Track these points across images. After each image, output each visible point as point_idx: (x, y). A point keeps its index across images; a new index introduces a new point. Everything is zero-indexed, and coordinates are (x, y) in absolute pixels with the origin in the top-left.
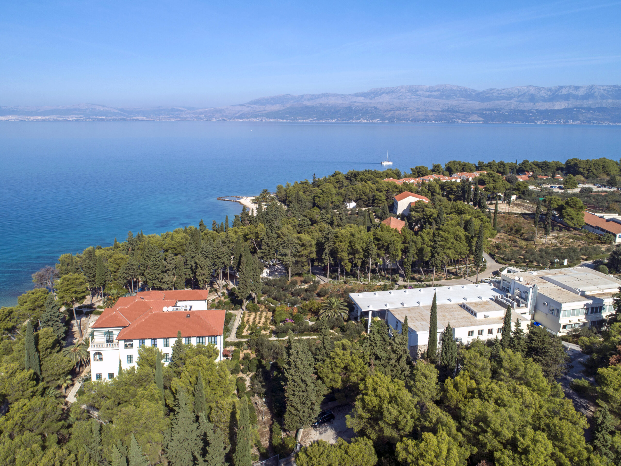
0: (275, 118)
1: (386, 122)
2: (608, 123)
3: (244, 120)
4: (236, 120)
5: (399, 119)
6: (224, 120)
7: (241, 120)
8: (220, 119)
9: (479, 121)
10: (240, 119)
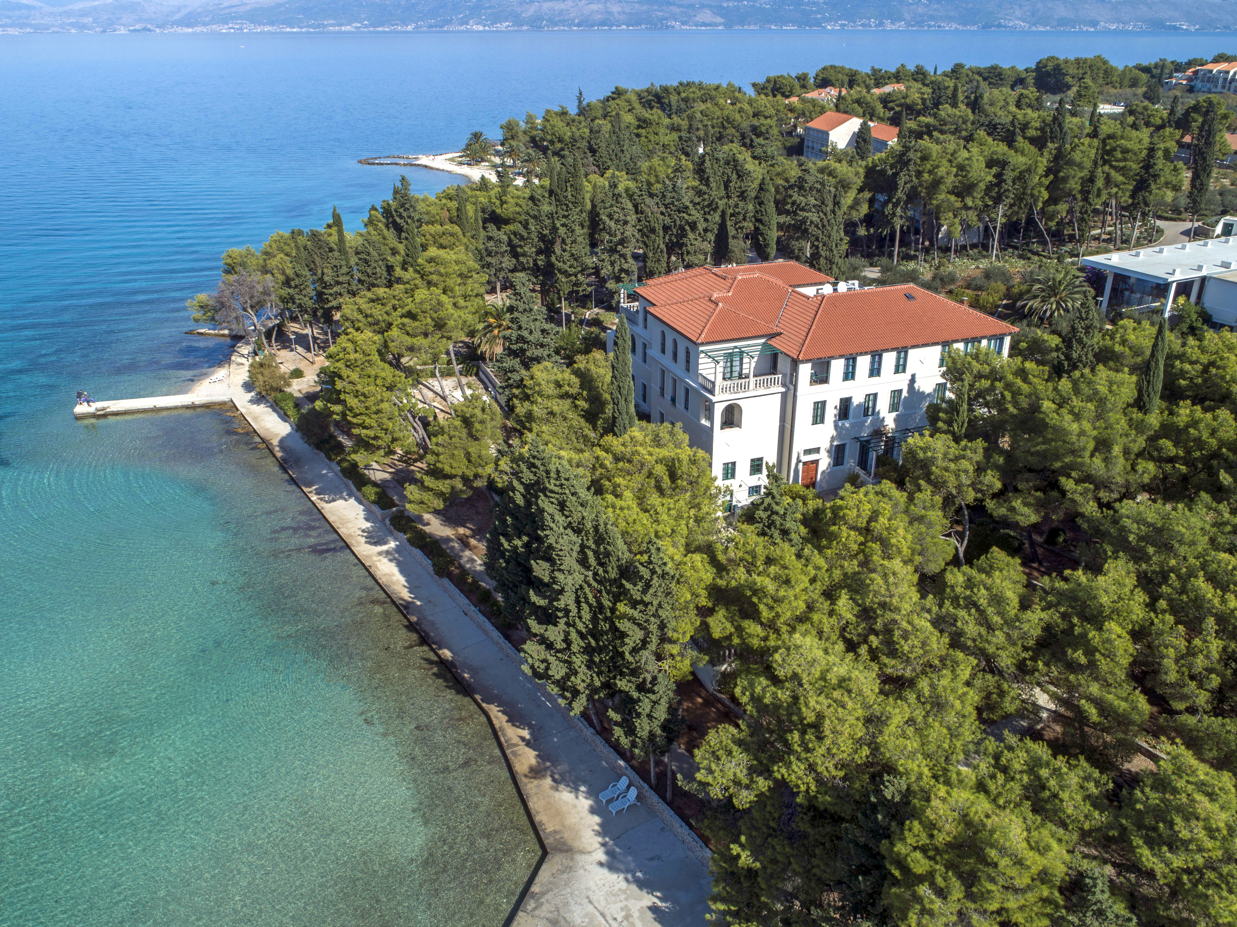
0: (272, 24)
1: (525, 28)
2: (954, 26)
3: (198, 29)
4: (179, 30)
5: (552, 22)
6: (145, 29)
7: (190, 30)
8: (137, 27)
9: (716, 25)
10: (188, 26)
